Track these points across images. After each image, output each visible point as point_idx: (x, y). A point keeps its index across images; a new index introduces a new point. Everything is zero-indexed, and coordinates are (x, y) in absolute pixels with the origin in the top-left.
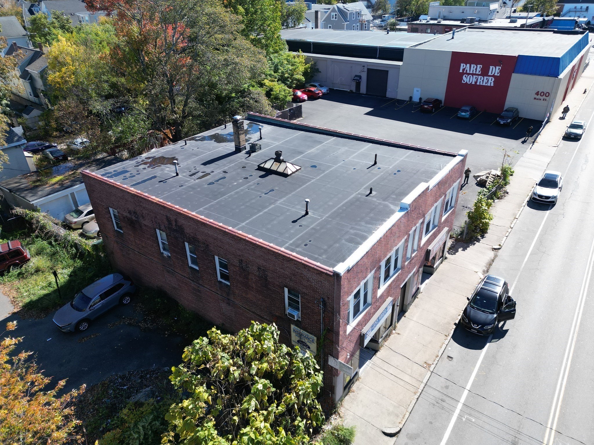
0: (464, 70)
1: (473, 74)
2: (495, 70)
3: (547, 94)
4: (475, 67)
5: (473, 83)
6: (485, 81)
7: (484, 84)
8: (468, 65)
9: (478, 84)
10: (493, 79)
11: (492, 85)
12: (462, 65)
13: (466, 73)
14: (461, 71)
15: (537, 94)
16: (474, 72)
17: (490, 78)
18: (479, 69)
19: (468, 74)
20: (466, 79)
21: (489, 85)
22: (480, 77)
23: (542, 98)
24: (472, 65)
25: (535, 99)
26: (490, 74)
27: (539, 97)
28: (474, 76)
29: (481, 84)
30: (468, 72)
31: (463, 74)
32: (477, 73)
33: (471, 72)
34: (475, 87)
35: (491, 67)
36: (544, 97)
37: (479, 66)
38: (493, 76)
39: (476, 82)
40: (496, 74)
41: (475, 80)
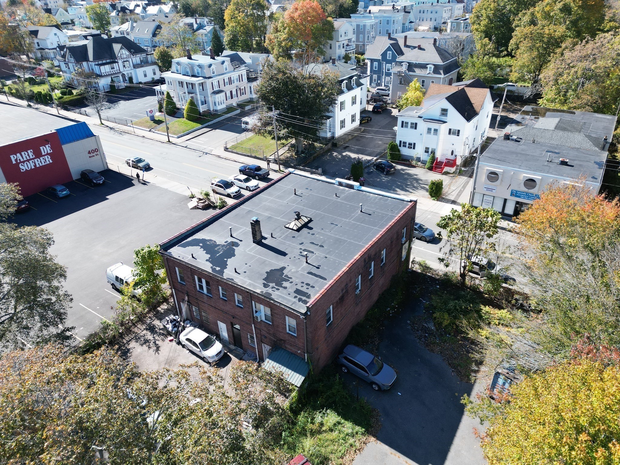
0: (16, 160)
1: (28, 161)
2: (46, 149)
3: (96, 150)
4: (26, 153)
5: (33, 167)
6: (43, 161)
7: (44, 164)
8: (18, 155)
9: (38, 166)
10: (49, 157)
11: (51, 161)
12: (12, 157)
13: (21, 162)
14: (14, 162)
15: (89, 153)
16: (28, 158)
17: (46, 157)
18: (31, 154)
19: (24, 162)
20: (23, 168)
21: (48, 163)
22: (36, 160)
23: (94, 154)
24: (23, 153)
25: (90, 157)
26: (43, 154)
27: (92, 154)
28: (31, 162)
29: (41, 165)
30: (22, 160)
31: (17, 164)
32: (31, 157)
33: (25, 159)
34: (36, 170)
35: (41, 148)
36: (95, 153)
37: (29, 151)
38: (48, 154)
39: (35, 166)
40: (49, 152)
41: (32, 165)
